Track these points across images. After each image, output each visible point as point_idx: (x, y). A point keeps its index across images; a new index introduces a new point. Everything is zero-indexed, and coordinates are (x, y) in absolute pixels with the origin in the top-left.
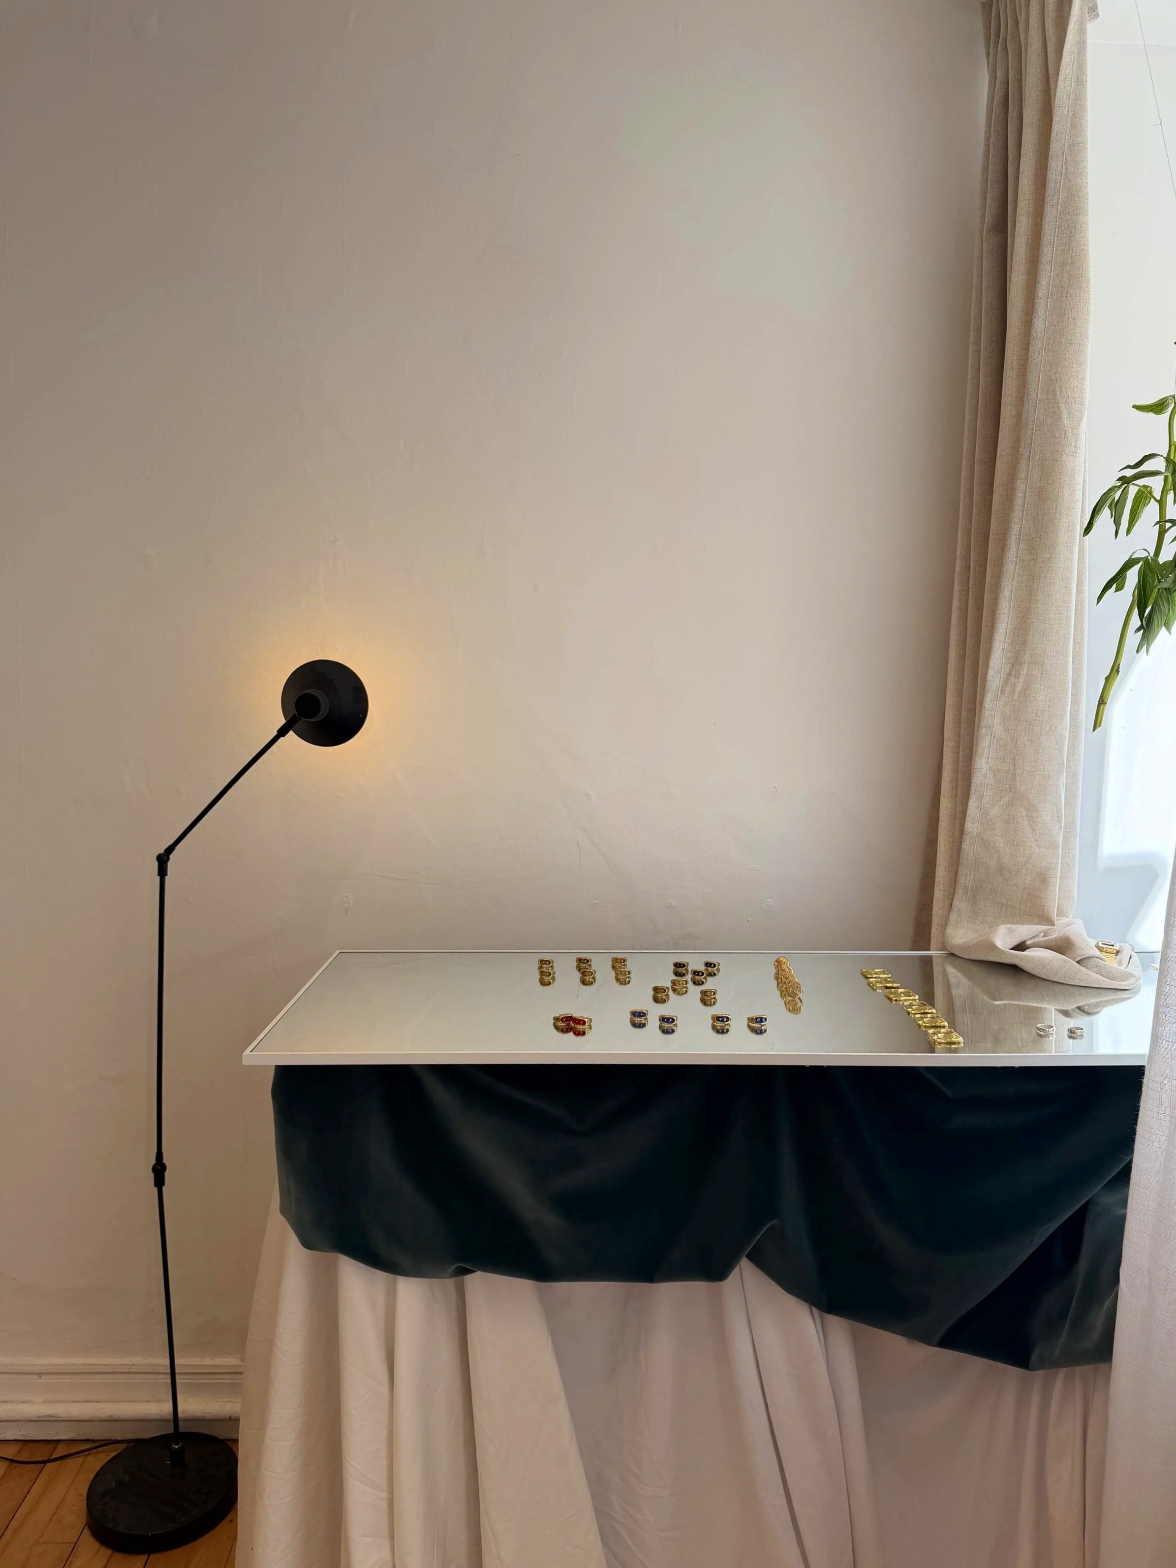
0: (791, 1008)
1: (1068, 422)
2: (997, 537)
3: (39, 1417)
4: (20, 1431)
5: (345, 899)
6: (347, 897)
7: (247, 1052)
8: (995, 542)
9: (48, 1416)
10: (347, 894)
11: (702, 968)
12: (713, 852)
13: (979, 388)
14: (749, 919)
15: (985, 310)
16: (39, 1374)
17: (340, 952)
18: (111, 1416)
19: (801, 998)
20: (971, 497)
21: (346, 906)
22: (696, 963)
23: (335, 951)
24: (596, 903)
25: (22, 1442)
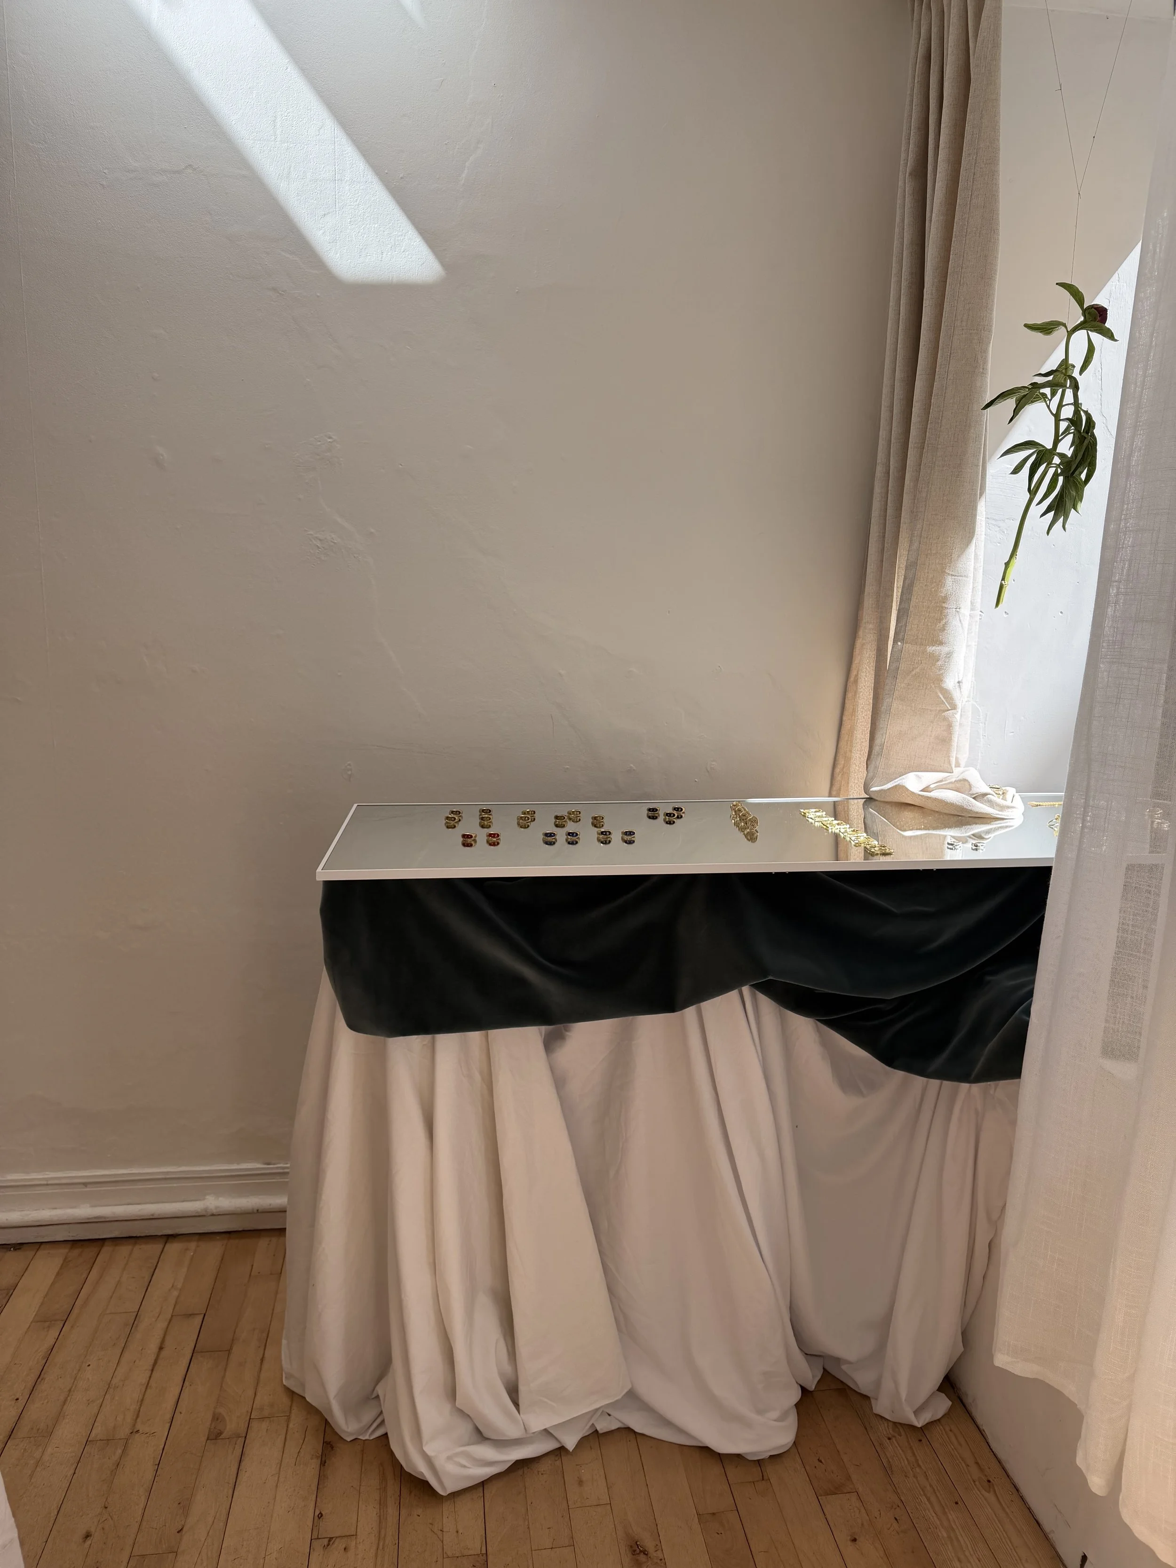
0: (749, 838)
1: (978, 347)
2: (916, 445)
3: (88, 1219)
4: (69, 1232)
5: (348, 767)
6: (349, 765)
7: (319, 869)
8: (914, 450)
9: (95, 1218)
10: (349, 762)
11: (670, 811)
12: (666, 723)
13: (899, 314)
14: (696, 780)
15: (906, 245)
16: (85, 1184)
17: (358, 805)
18: (153, 1215)
19: (757, 830)
20: (892, 412)
21: (349, 773)
22: (665, 808)
23: (353, 806)
24: (567, 768)
25: (71, 1242)
